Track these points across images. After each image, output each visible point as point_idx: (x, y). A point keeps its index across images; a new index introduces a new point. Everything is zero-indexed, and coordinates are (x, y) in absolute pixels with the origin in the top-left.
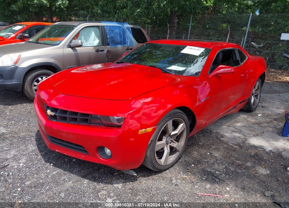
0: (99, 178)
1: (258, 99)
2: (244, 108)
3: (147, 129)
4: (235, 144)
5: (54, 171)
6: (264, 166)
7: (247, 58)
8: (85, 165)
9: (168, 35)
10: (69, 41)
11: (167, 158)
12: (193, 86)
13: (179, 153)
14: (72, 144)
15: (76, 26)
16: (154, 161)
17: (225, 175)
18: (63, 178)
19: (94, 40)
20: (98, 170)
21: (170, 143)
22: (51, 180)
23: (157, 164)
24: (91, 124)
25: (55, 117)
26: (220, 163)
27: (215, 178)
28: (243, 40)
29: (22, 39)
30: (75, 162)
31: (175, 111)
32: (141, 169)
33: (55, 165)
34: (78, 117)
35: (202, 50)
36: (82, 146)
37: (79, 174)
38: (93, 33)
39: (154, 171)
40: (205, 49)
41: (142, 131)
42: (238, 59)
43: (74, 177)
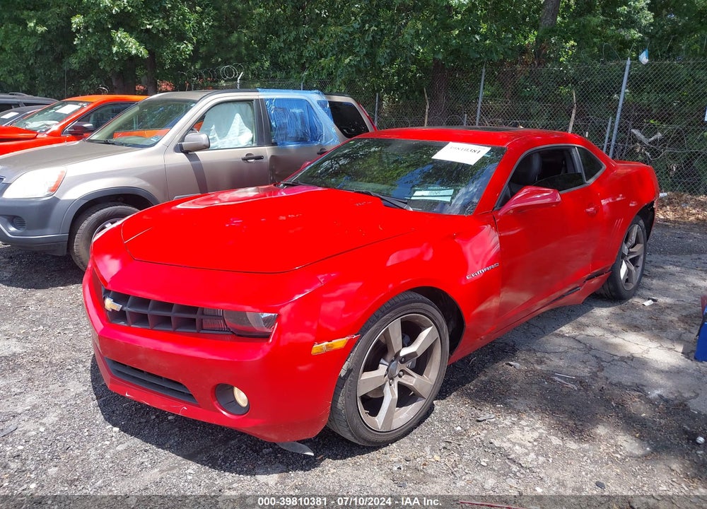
0: (225, 460)
1: (640, 269)
2: (603, 292)
3: (334, 342)
4: (571, 380)
5: (121, 443)
6: (637, 435)
7: (604, 167)
8: (196, 429)
9: (426, 116)
10: (178, 137)
11: (390, 412)
12: (454, 238)
13: (424, 401)
14: (161, 378)
15: (195, 102)
16: (356, 421)
17: (535, 457)
18: (138, 460)
19: (241, 133)
20: (225, 441)
21: (400, 377)
22: (111, 465)
23: (364, 428)
24: (202, 331)
25: (121, 315)
26: (527, 426)
27: (509, 464)
28: (610, 123)
29: (78, 134)
30: (173, 421)
31: (406, 297)
32: (329, 440)
33: (124, 429)
34: (172, 314)
35: (483, 151)
36: (181, 384)
37: (179, 449)
38: (238, 116)
39: (359, 446)
40: (490, 149)
41: (319, 348)
42: (579, 172)
43: (168, 458)
